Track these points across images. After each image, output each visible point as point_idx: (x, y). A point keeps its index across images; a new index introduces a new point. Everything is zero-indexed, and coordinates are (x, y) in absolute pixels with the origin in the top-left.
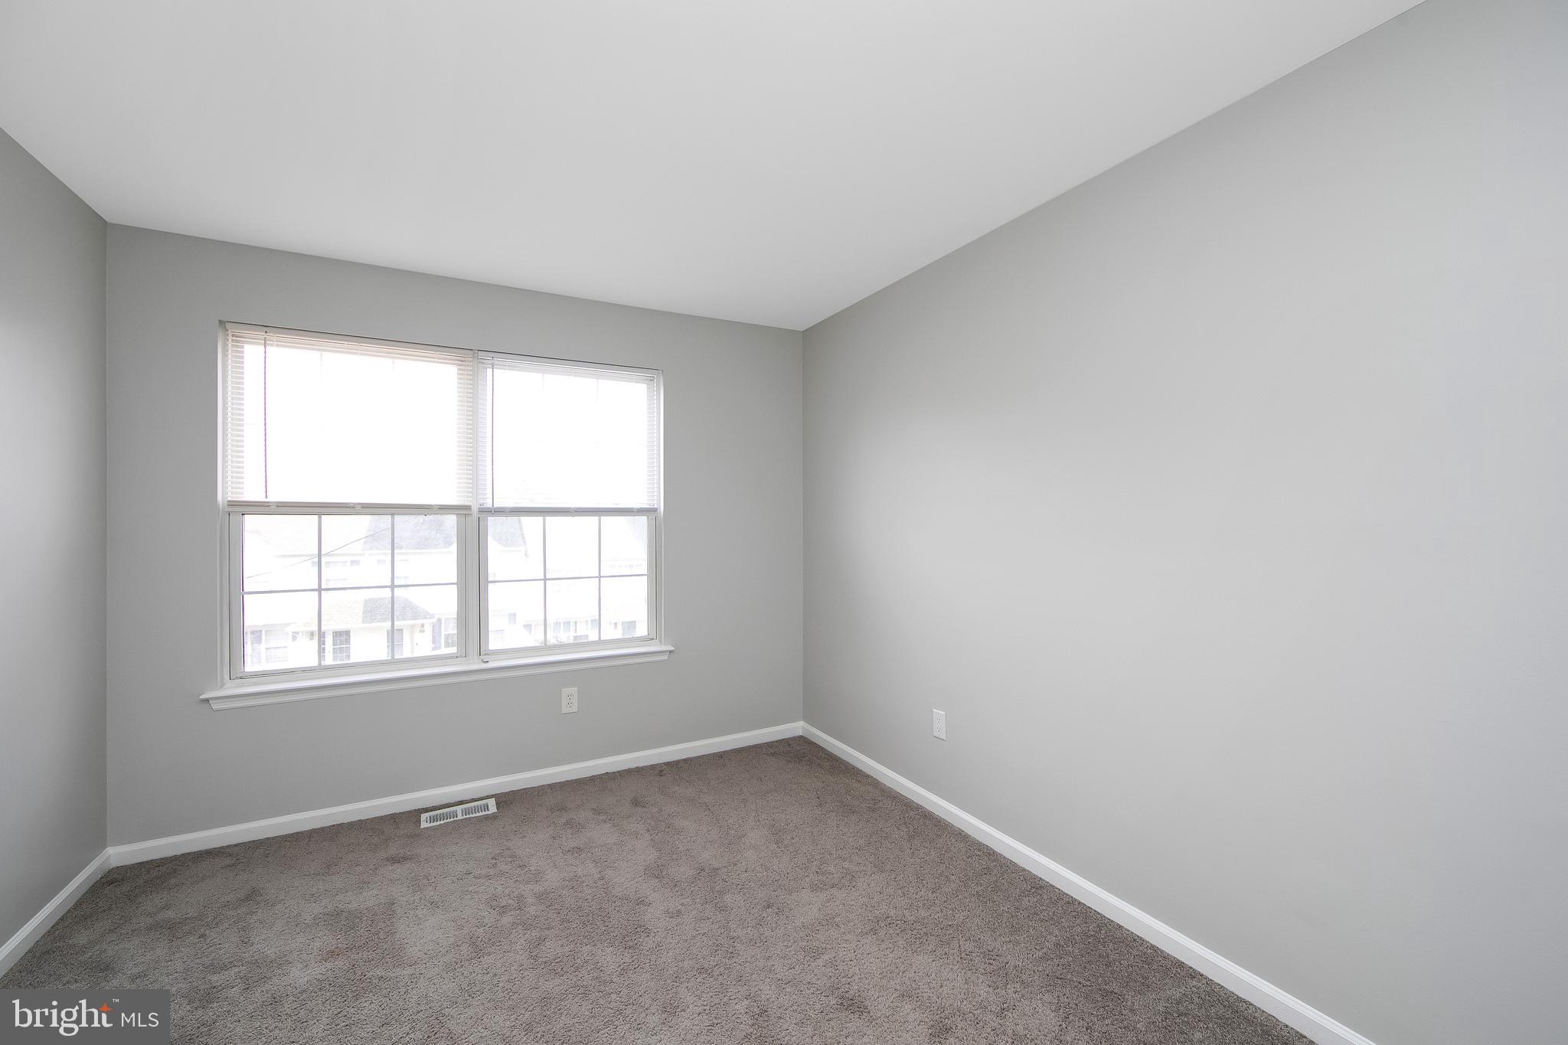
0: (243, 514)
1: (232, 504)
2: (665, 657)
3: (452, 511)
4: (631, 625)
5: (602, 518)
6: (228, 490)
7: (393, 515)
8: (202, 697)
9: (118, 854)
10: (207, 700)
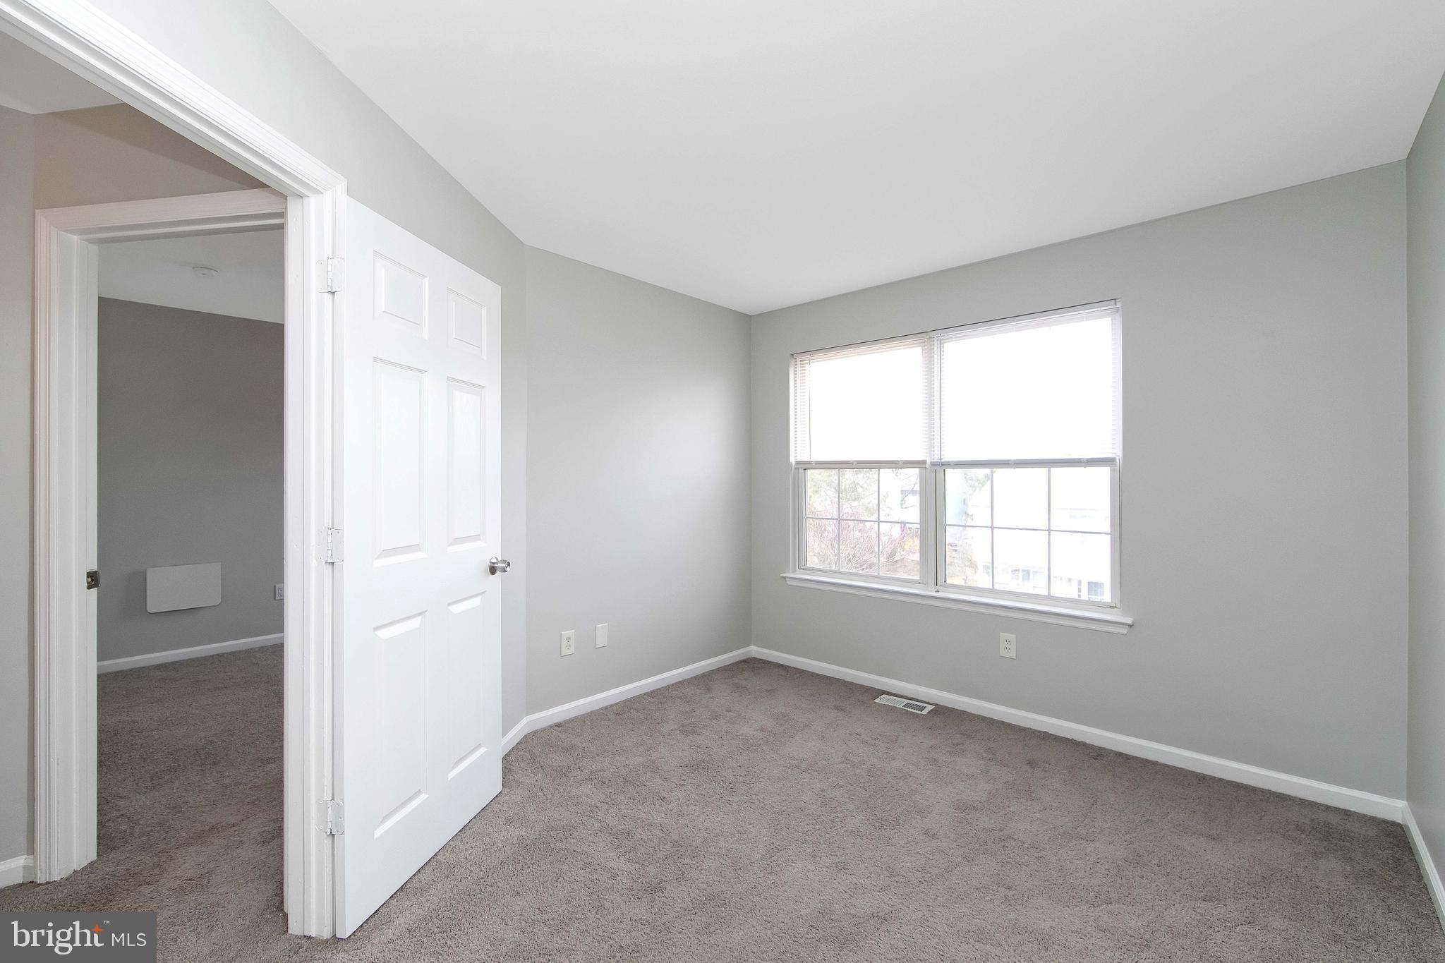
0: (805, 469)
1: (798, 463)
2: (1124, 631)
3: (915, 465)
4: (1094, 587)
5: (1052, 469)
6: (799, 451)
7: (879, 468)
8: (782, 575)
9: (755, 651)
10: (785, 578)
